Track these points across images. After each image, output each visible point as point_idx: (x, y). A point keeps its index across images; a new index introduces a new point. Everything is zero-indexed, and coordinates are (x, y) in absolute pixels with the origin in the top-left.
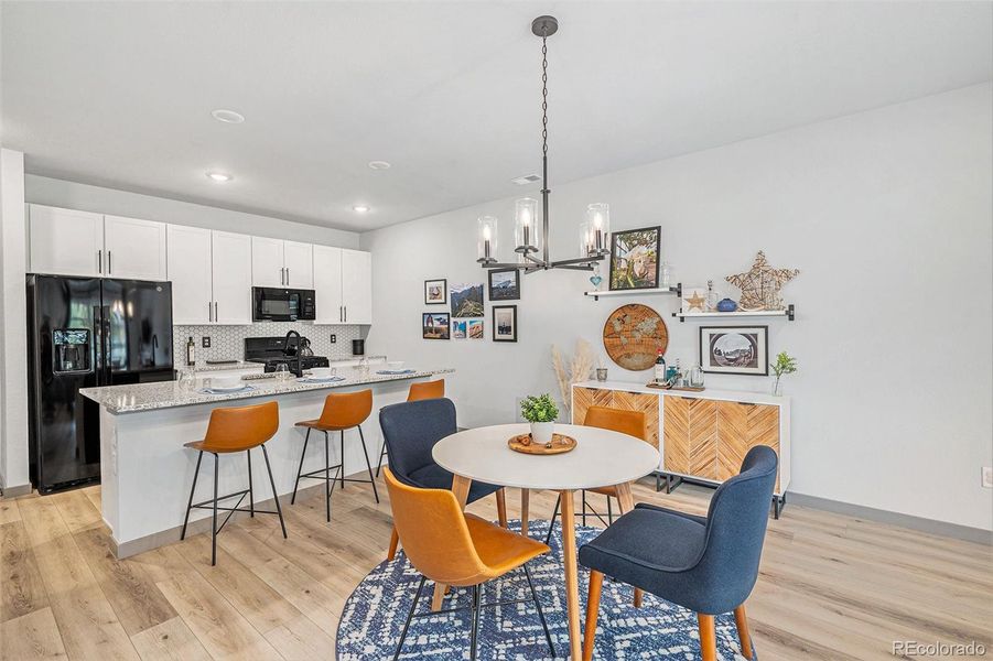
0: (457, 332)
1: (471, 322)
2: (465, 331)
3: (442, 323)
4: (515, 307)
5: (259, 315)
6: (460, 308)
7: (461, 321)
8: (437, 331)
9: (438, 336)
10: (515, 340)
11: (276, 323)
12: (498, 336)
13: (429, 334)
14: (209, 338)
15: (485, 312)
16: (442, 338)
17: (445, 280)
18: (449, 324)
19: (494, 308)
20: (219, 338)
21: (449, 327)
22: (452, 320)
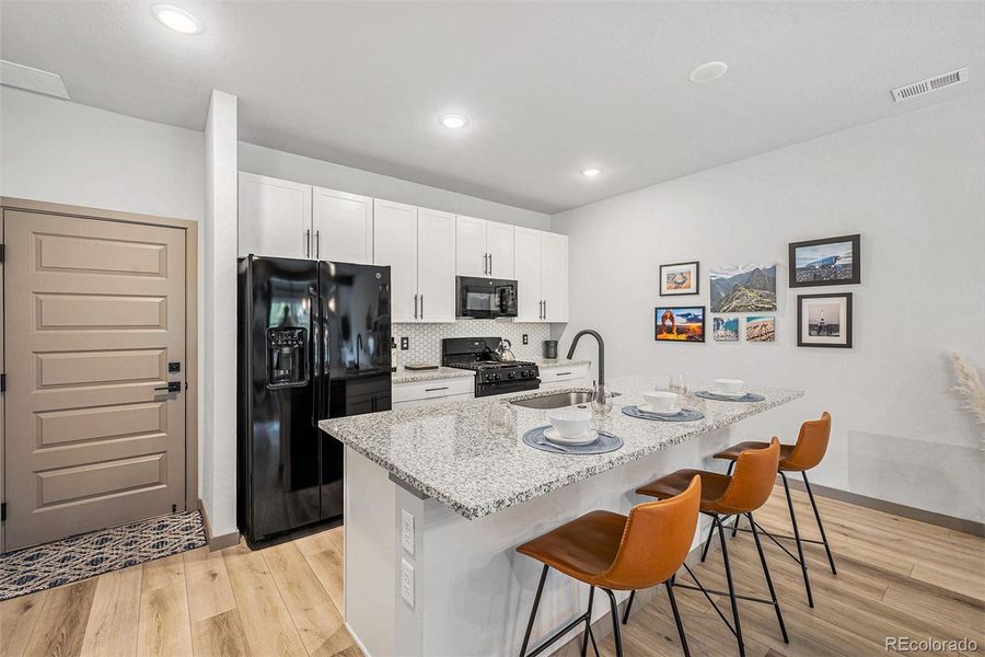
0: (721, 332)
1: (749, 319)
2: (737, 331)
3: (690, 320)
4: (849, 296)
5: (463, 311)
6: (728, 299)
7: (727, 317)
8: (681, 331)
9: (683, 337)
10: (849, 345)
11: (478, 321)
12: (806, 338)
13: (665, 335)
14: (407, 339)
15: (779, 304)
16: (690, 339)
17: (698, 263)
18: (703, 321)
19: (800, 298)
20: (417, 338)
21: (703, 327)
22: (710, 317)
